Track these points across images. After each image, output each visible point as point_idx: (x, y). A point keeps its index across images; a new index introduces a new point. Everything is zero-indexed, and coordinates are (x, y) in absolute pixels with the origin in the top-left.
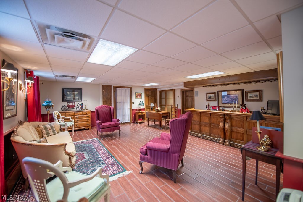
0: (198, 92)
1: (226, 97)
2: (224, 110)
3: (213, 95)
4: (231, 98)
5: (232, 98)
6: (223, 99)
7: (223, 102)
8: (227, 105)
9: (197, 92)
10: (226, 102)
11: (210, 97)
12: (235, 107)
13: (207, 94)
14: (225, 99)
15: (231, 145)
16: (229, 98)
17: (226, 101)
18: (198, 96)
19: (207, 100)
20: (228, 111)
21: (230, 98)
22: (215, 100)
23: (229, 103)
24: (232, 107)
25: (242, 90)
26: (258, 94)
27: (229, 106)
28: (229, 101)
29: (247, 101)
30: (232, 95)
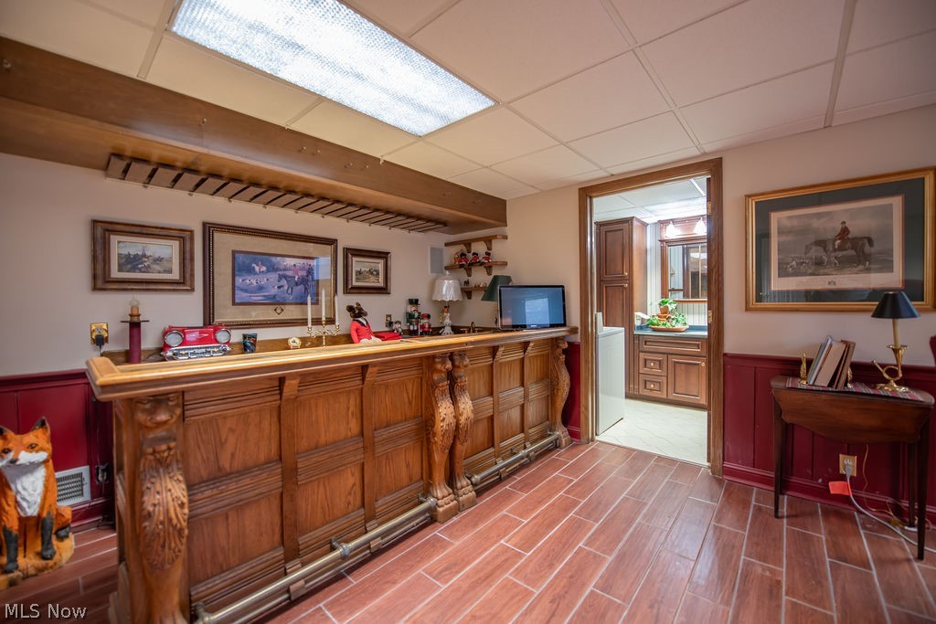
1: (257, 269)
2: (248, 346)
3: (168, 250)
4: (285, 277)
5: (289, 273)
6: (239, 280)
7: (240, 296)
10: (257, 299)
11: (131, 262)
12: (317, 322)
13: (103, 232)
14: (252, 281)
15: (482, 491)
16: (274, 276)
17: (261, 288)
19: (101, 281)
21: (281, 277)
22: (184, 283)
23: (276, 302)
24: (303, 322)
25: (331, 242)
26: (380, 265)
27: (274, 316)
28: (274, 291)
29: (349, 290)
30: (290, 262)
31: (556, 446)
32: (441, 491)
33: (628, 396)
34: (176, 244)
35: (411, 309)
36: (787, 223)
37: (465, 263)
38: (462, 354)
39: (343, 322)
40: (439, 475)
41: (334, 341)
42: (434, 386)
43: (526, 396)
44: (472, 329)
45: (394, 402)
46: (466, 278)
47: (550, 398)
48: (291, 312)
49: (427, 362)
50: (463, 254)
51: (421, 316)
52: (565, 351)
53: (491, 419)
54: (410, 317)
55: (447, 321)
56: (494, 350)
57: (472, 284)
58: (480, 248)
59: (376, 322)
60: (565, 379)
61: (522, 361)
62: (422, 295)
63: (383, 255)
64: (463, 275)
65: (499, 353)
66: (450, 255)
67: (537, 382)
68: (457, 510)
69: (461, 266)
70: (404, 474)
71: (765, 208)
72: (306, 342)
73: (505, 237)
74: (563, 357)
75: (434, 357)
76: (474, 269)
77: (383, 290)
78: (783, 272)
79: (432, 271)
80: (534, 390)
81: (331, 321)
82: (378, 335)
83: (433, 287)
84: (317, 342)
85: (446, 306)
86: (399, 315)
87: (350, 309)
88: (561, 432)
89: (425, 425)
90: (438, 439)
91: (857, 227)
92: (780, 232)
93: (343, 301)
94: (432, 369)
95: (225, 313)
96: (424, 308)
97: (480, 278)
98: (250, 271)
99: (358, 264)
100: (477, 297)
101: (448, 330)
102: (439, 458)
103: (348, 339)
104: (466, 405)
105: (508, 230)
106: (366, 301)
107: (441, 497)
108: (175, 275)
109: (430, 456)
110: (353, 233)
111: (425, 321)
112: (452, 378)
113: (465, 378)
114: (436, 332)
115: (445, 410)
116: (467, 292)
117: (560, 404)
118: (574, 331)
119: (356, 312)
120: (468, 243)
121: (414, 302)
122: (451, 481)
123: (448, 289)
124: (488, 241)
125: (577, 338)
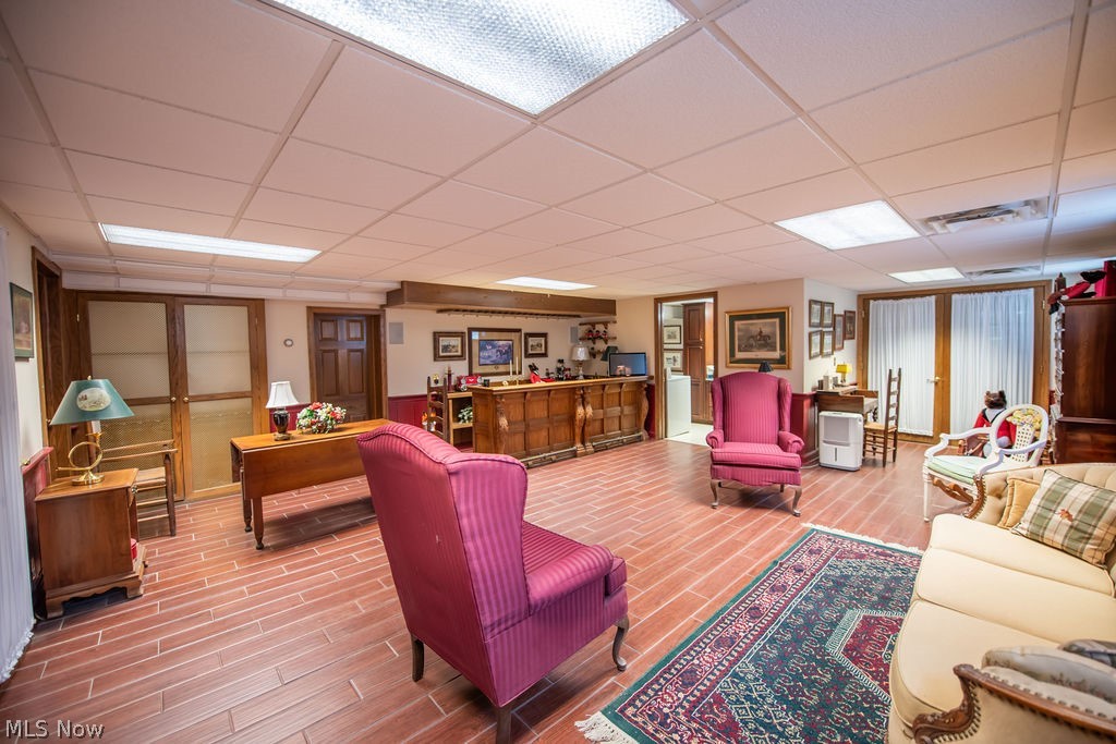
0: (400, 325)
1: (488, 348)
3: (456, 342)
4: (499, 350)
5: (501, 349)
6: (481, 354)
7: (482, 361)
8: (491, 369)
9: (399, 327)
10: (488, 362)
11: (446, 348)
12: (514, 373)
13: (437, 336)
14: (486, 354)
15: (597, 450)
16: (494, 350)
17: (489, 357)
18: (402, 343)
19: (437, 357)
20: (501, 384)
21: (497, 351)
22: (461, 357)
23: (495, 364)
24: (508, 373)
25: (519, 331)
26: (543, 340)
27: (494, 371)
28: (494, 358)
29: (528, 356)
30: (501, 343)
31: (640, 439)
32: (579, 445)
33: (693, 421)
34: (459, 339)
35: (560, 365)
36: (741, 327)
37: (592, 336)
38: (588, 387)
39: (526, 373)
40: (578, 439)
41: (521, 382)
42: (575, 400)
43: (622, 412)
44: (596, 377)
45: (560, 406)
46: (592, 345)
47: (637, 415)
48: (502, 369)
49: (573, 390)
50: (590, 331)
51: (566, 370)
52: (646, 389)
53: (602, 420)
54: (559, 370)
55: (581, 372)
56: (604, 386)
57: (596, 350)
58: (600, 328)
59: (541, 373)
60: (645, 404)
61: (620, 393)
62: (565, 357)
63: (544, 335)
64: (591, 344)
65: (607, 387)
66: (582, 331)
67: (629, 405)
68: (586, 454)
69: (589, 339)
70: (563, 437)
71: (733, 318)
72: (511, 383)
73: (615, 322)
74: (645, 392)
75: (575, 388)
76: (597, 341)
77: (545, 355)
78: (740, 351)
79: (572, 341)
80: (627, 410)
81: (520, 373)
82: (543, 380)
83: (572, 352)
84: (514, 383)
85: (580, 363)
86: (552, 369)
87: (530, 366)
88: (643, 433)
89: (572, 417)
90: (577, 422)
91: (766, 331)
92: (739, 330)
93: (526, 362)
94: (575, 393)
95: (476, 370)
96: (567, 365)
97: (601, 346)
98: (486, 349)
99: (532, 341)
100: (599, 357)
101: (581, 377)
102: (578, 431)
103: (529, 382)
104: (589, 410)
105: (617, 318)
106: (537, 361)
107: (578, 446)
108: (459, 353)
109: (574, 430)
110: (528, 325)
111: (567, 372)
112: (583, 397)
113: (589, 399)
114: (574, 378)
115: (580, 410)
116: (593, 354)
117: (643, 419)
118: (651, 378)
119: (533, 368)
120: (593, 325)
121: (561, 361)
122: (583, 442)
123: (581, 354)
124: (605, 324)
125: (653, 382)
